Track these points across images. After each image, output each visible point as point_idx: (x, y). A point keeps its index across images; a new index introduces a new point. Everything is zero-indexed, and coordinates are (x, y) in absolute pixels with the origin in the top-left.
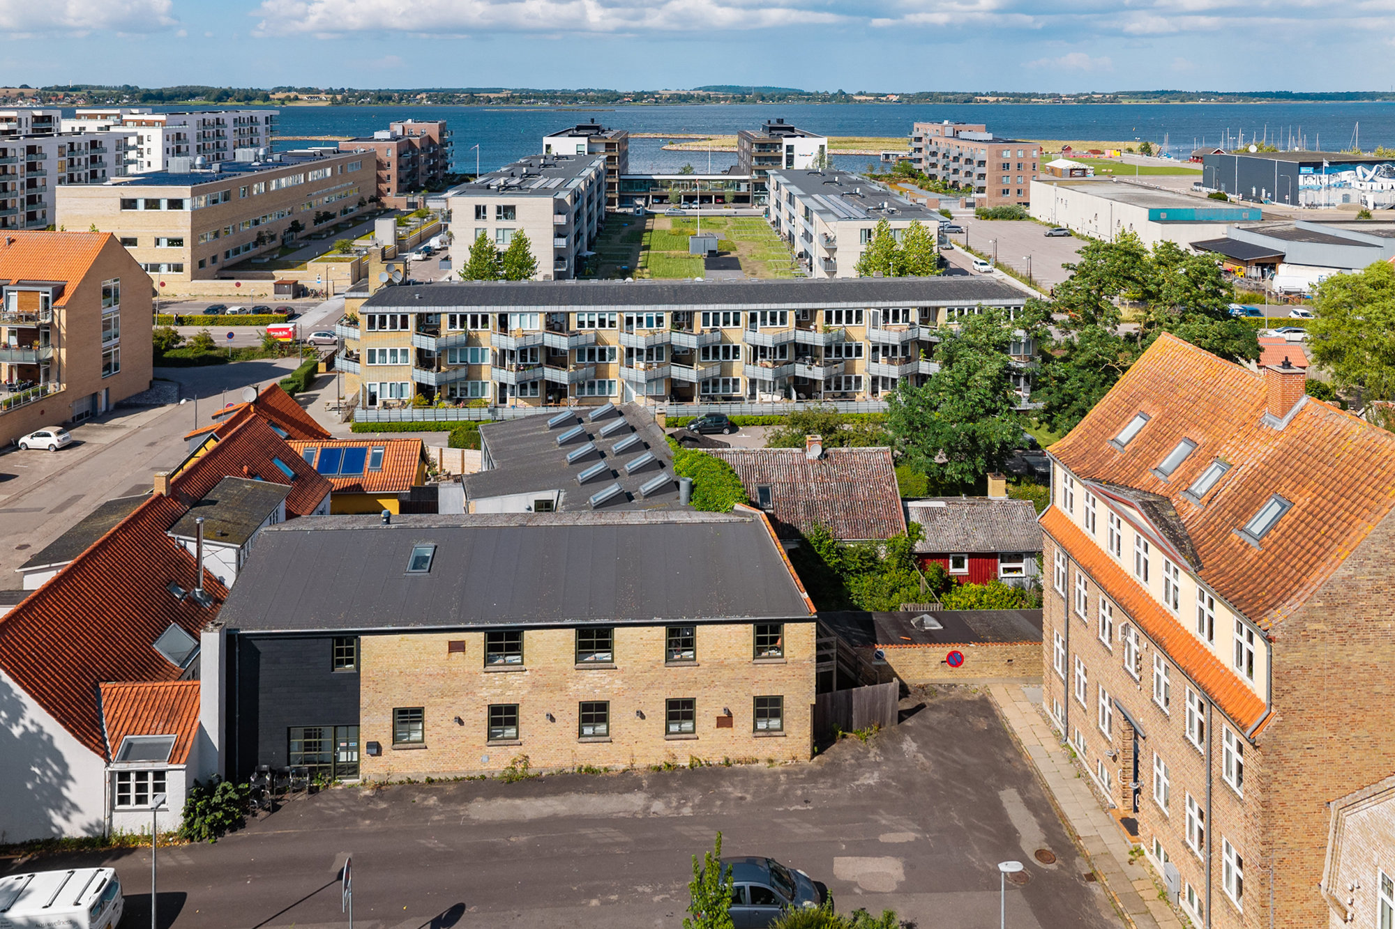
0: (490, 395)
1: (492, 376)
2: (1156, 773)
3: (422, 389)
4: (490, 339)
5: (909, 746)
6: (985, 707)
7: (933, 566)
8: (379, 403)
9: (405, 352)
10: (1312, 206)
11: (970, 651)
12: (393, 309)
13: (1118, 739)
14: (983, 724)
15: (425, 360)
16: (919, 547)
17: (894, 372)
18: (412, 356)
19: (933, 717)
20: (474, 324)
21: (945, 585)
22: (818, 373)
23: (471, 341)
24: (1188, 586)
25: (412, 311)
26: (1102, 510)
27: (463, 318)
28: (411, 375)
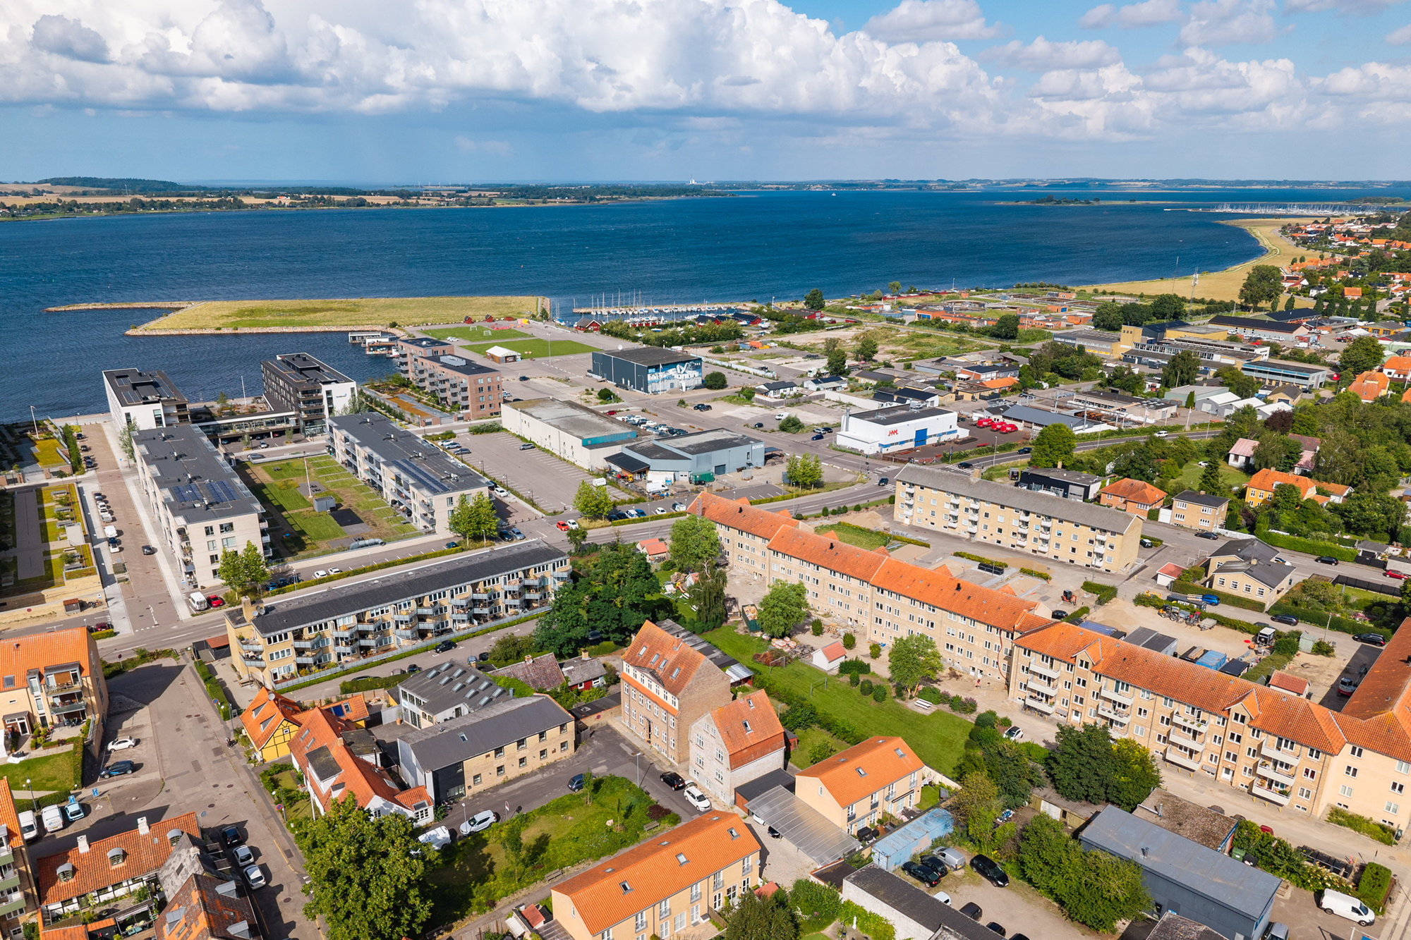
0: (334, 659)
1: (333, 651)
2: (655, 729)
3: (300, 666)
4: (330, 633)
5: (595, 742)
6: (608, 726)
7: (574, 688)
8: (279, 678)
9: (288, 650)
10: (655, 393)
11: (602, 714)
12: (279, 632)
13: (646, 724)
14: (609, 731)
15: (300, 652)
16: (570, 684)
17: (517, 602)
18: (293, 652)
19: (597, 733)
20: (321, 628)
21: (579, 693)
22: (486, 611)
23: (322, 637)
24: (661, 690)
25: (289, 631)
26: (638, 674)
27: (315, 627)
28: (291, 661)
